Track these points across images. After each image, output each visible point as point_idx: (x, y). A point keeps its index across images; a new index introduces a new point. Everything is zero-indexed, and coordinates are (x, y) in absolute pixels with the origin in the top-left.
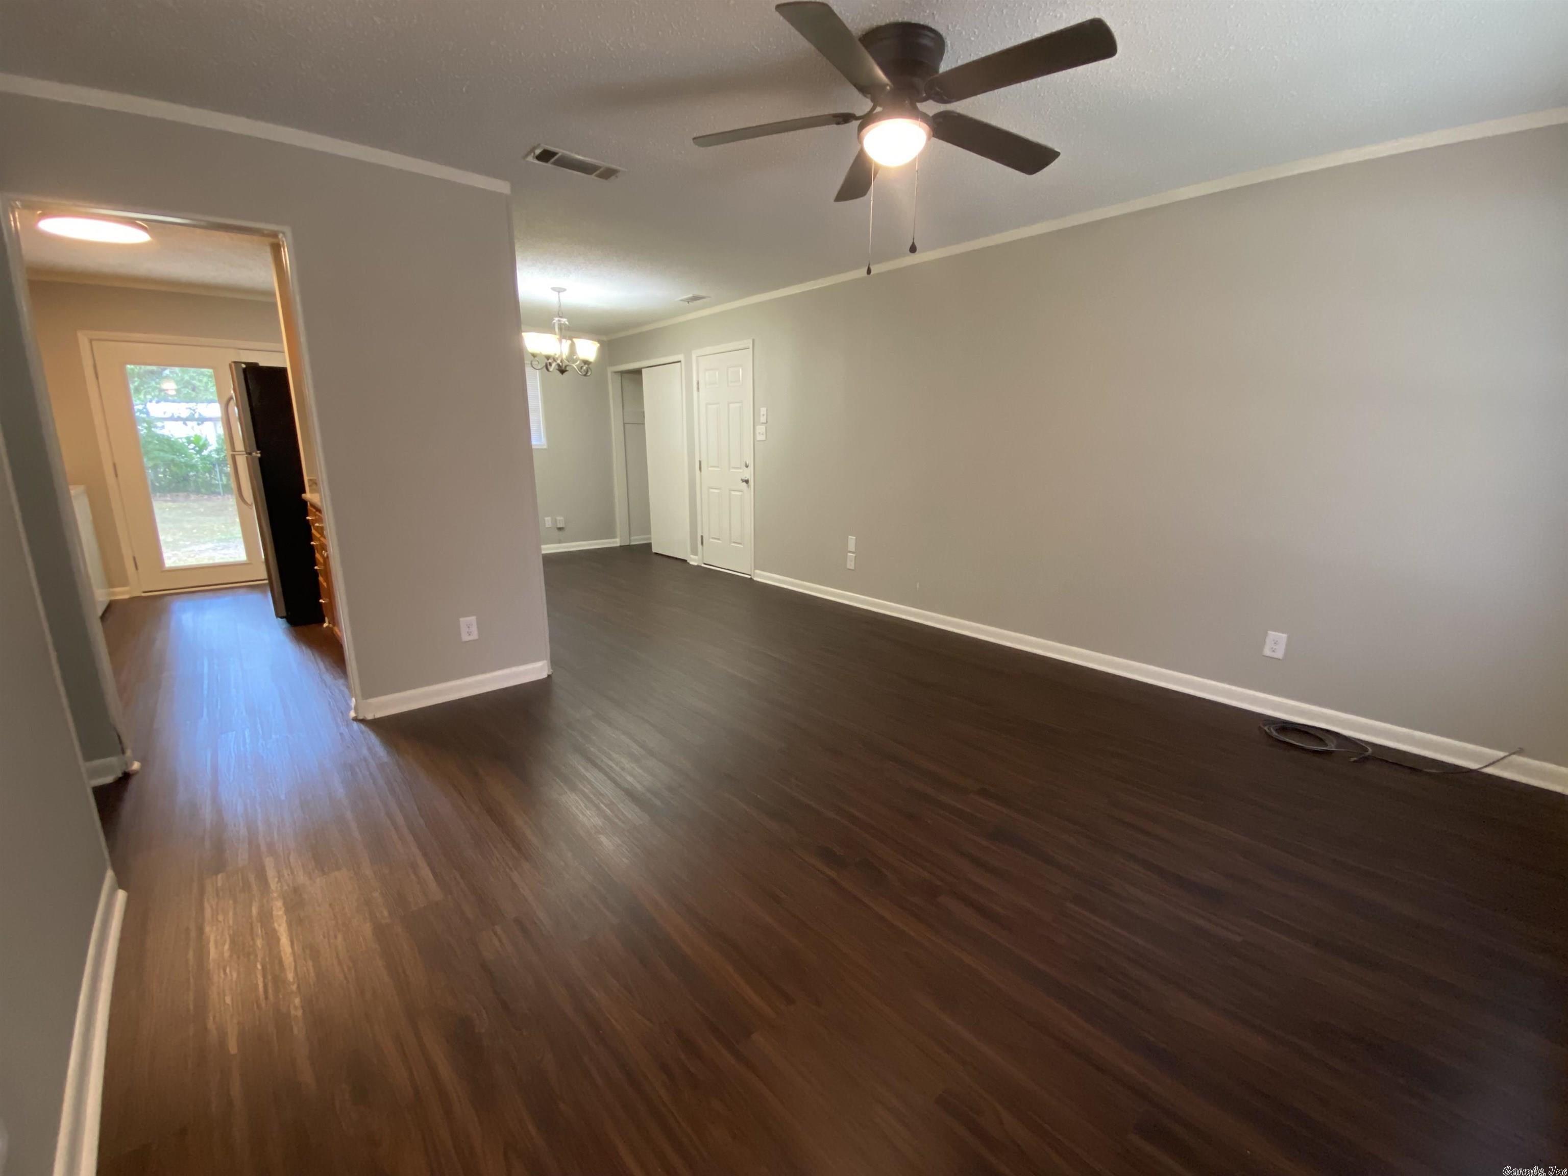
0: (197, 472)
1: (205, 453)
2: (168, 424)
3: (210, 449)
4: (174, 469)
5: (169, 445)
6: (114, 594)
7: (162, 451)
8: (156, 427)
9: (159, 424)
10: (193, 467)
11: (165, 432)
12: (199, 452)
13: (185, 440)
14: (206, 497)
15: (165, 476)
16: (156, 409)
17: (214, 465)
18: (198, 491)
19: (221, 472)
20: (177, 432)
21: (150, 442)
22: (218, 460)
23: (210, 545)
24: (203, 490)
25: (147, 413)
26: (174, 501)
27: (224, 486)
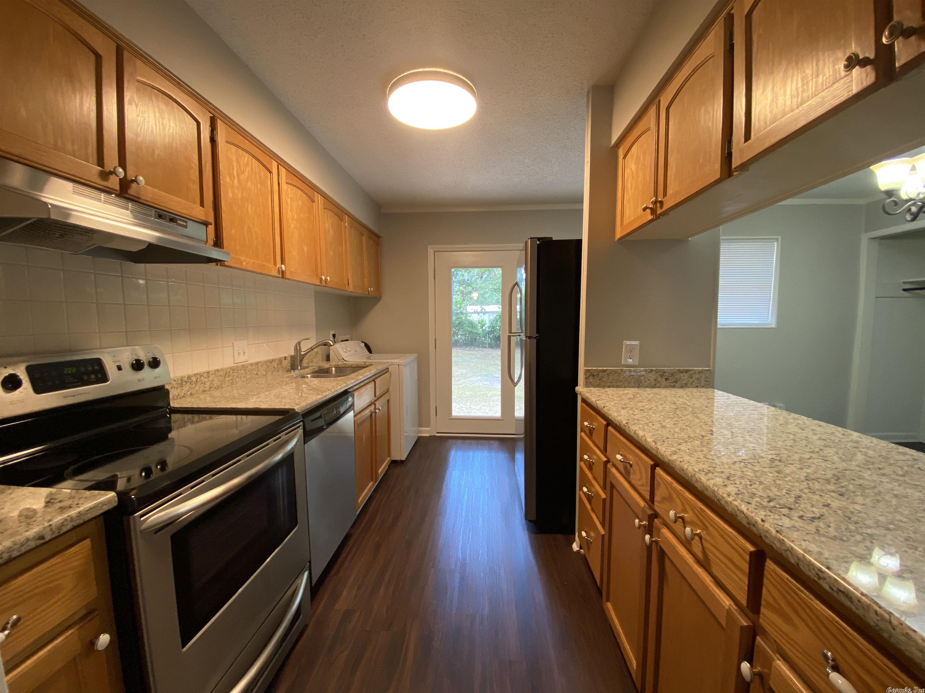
0: (480, 337)
1: (484, 328)
2: (473, 315)
3: (486, 326)
4: (472, 335)
5: (472, 324)
6: (420, 432)
7: (469, 327)
8: (468, 316)
9: (470, 315)
10: (479, 334)
11: (471, 318)
12: (482, 328)
13: (477, 322)
14: (481, 349)
15: (468, 338)
16: (470, 309)
17: (486, 334)
18: (478, 346)
19: (489, 337)
20: (475, 318)
21: (465, 323)
22: (488, 331)
23: (479, 378)
24: (481, 346)
25: (466, 310)
26: (469, 351)
27: (489, 344)
